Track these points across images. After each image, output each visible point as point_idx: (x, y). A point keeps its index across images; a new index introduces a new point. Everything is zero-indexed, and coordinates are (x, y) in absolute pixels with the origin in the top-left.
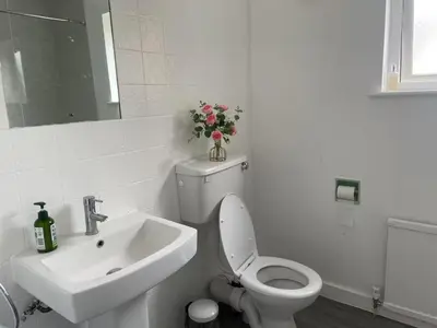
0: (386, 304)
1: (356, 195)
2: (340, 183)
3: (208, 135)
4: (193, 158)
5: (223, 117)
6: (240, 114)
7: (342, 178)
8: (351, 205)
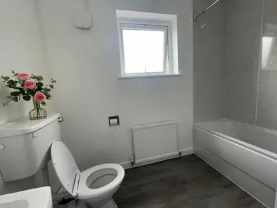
0: (136, 161)
1: (118, 122)
2: (110, 118)
3: (27, 98)
4: (9, 121)
5: (41, 84)
6: (54, 84)
7: (110, 116)
8: (117, 126)
